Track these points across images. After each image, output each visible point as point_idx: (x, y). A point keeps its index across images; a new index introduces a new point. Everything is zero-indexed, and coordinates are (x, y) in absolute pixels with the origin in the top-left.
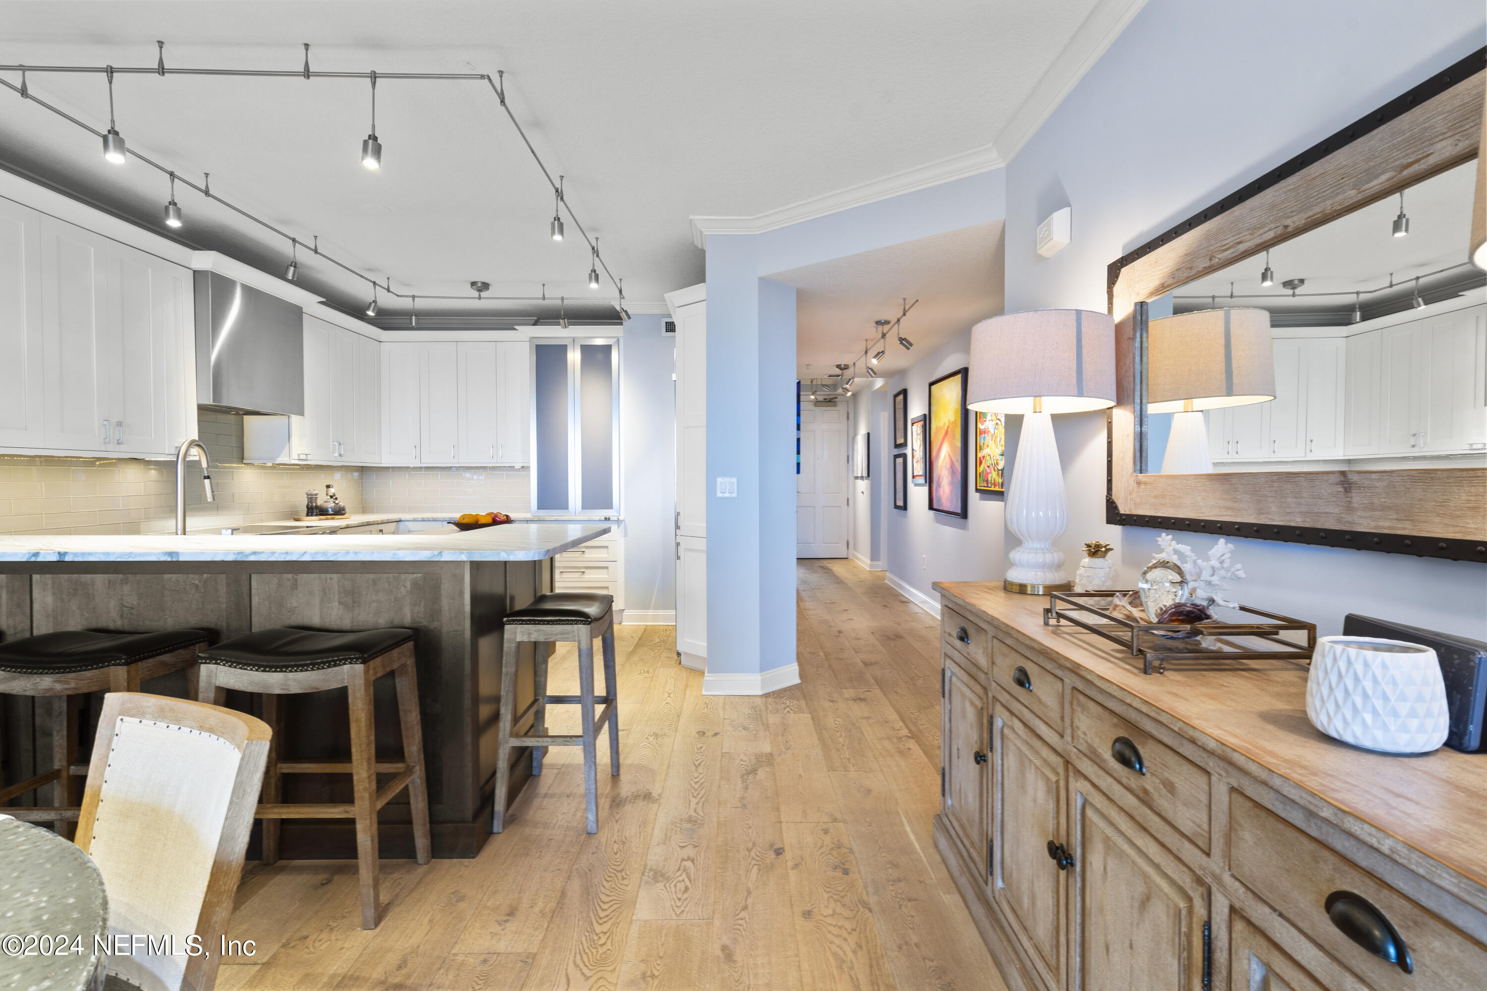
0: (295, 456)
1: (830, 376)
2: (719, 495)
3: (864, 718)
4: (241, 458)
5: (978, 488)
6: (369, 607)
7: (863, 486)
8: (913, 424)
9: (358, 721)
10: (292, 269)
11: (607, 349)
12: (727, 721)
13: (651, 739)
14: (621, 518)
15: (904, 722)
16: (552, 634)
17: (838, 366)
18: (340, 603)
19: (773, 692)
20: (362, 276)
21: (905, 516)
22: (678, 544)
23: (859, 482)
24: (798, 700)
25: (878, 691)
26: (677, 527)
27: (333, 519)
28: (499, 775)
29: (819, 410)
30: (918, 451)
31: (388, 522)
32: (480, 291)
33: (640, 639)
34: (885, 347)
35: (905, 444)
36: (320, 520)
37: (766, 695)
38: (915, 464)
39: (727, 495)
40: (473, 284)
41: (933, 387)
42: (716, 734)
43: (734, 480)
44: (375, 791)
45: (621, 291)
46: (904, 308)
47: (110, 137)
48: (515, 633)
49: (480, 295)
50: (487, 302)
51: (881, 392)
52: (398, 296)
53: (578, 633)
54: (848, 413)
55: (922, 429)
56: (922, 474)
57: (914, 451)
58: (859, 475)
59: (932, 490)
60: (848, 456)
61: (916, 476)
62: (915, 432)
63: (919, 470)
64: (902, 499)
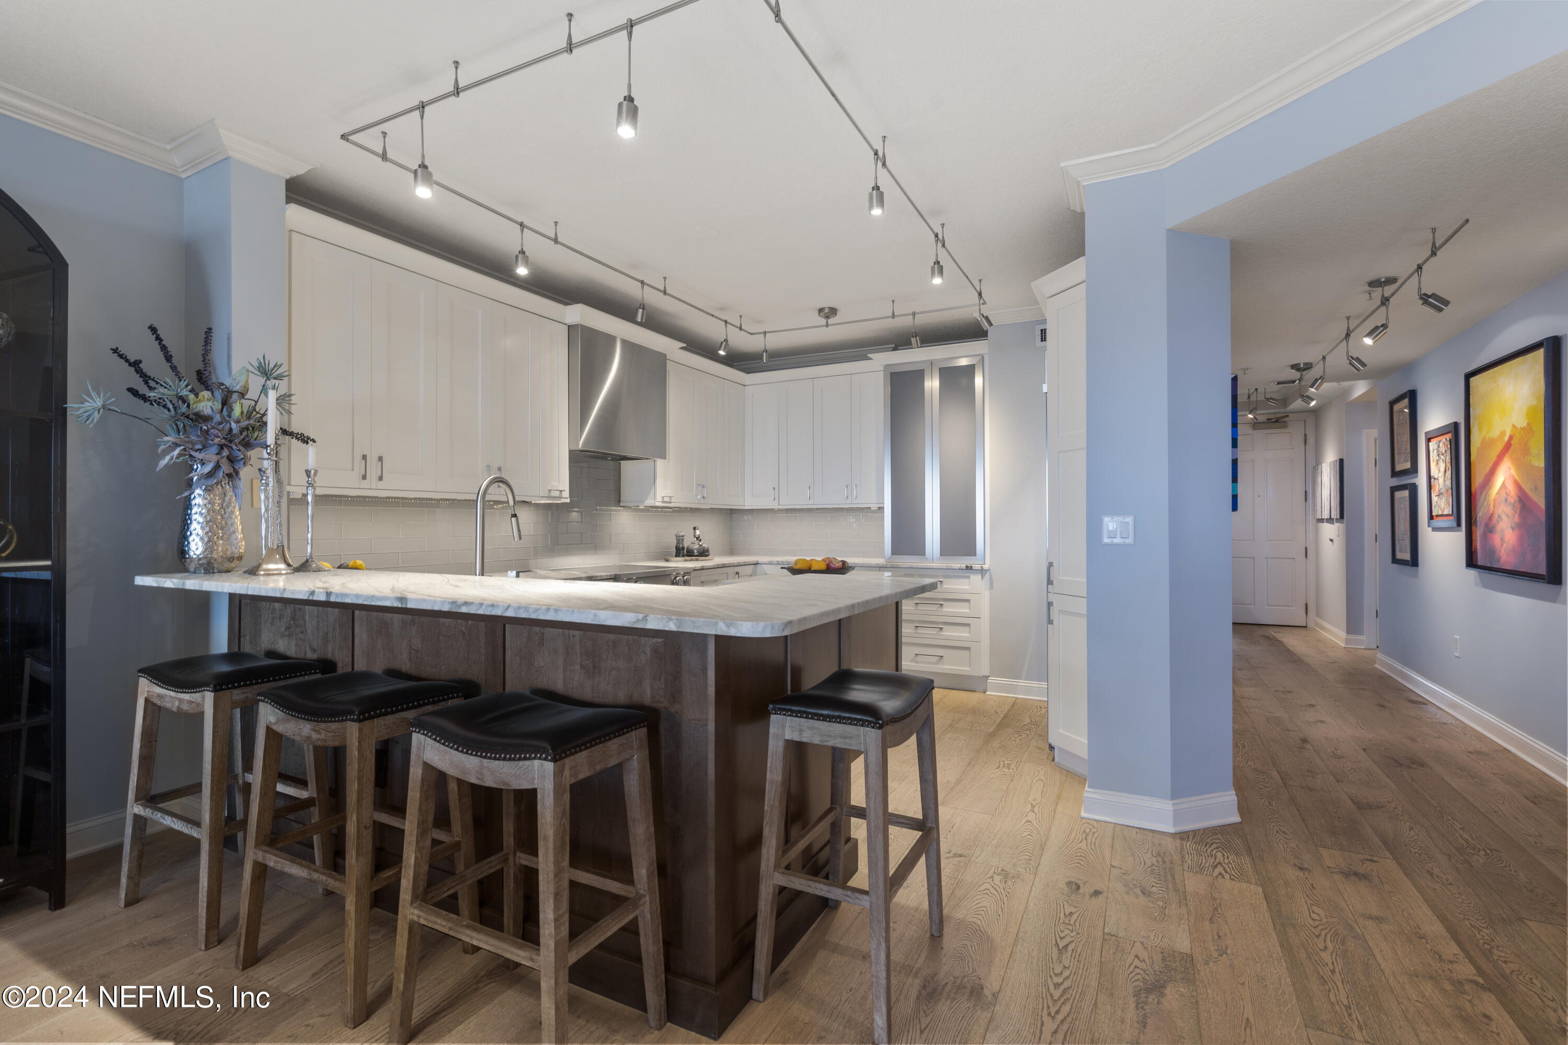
0: (659, 498)
1: (1279, 383)
2: (1106, 540)
3: (1370, 918)
4: (618, 501)
6: (610, 675)
7: (1331, 531)
8: (1429, 440)
9: (545, 838)
10: (640, 311)
11: (970, 371)
12: (1115, 872)
13: (997, 879)
14: (986, 567)
15: (1459, 943)
16: (830, 736)
17: (1295, 367)
18: (582, 667)
19: (1194, 831)
20: (712, 315)
21: (1416, 575)
22: (1050, 604)
23: (1326, 526)
24: (1237, 854)
25: (1390, 863)
26: (1050, 582)
27: (697, 560)
28: (760, 920)
29: (1260, 434)
30: (1441, 480)
31: (745, 564)
32: (827, 317)
33: (1005, 716)
34: (1387, 318)
35: (1414, 470)
36: (686, 561)
37: (1183, 836)
38: (1435, 499)
39: (1118, 540)
40: (821, 310)
41: (1472, 380)
42: (1097, 893)
43: (1129, 519)
44: (567, 938)
45: (980, 294)
46: (1434, 244)
47: (419, 171)
48: (783, 727)
49: (827, 322)
50: (834, 333)
51: (1365, 403)
52: (751, 334)
53: (865, 740)
54: (1305, 435)
55: (1449, 446)
56: (1451, 513)
57: (1432, 480)
58: (1326, 515)
59: (1473, 537)
60: (1306, 492)
61: (1437, 516)
62: (1433, 451)
63: (1443, 507)
64: (1408, 549)
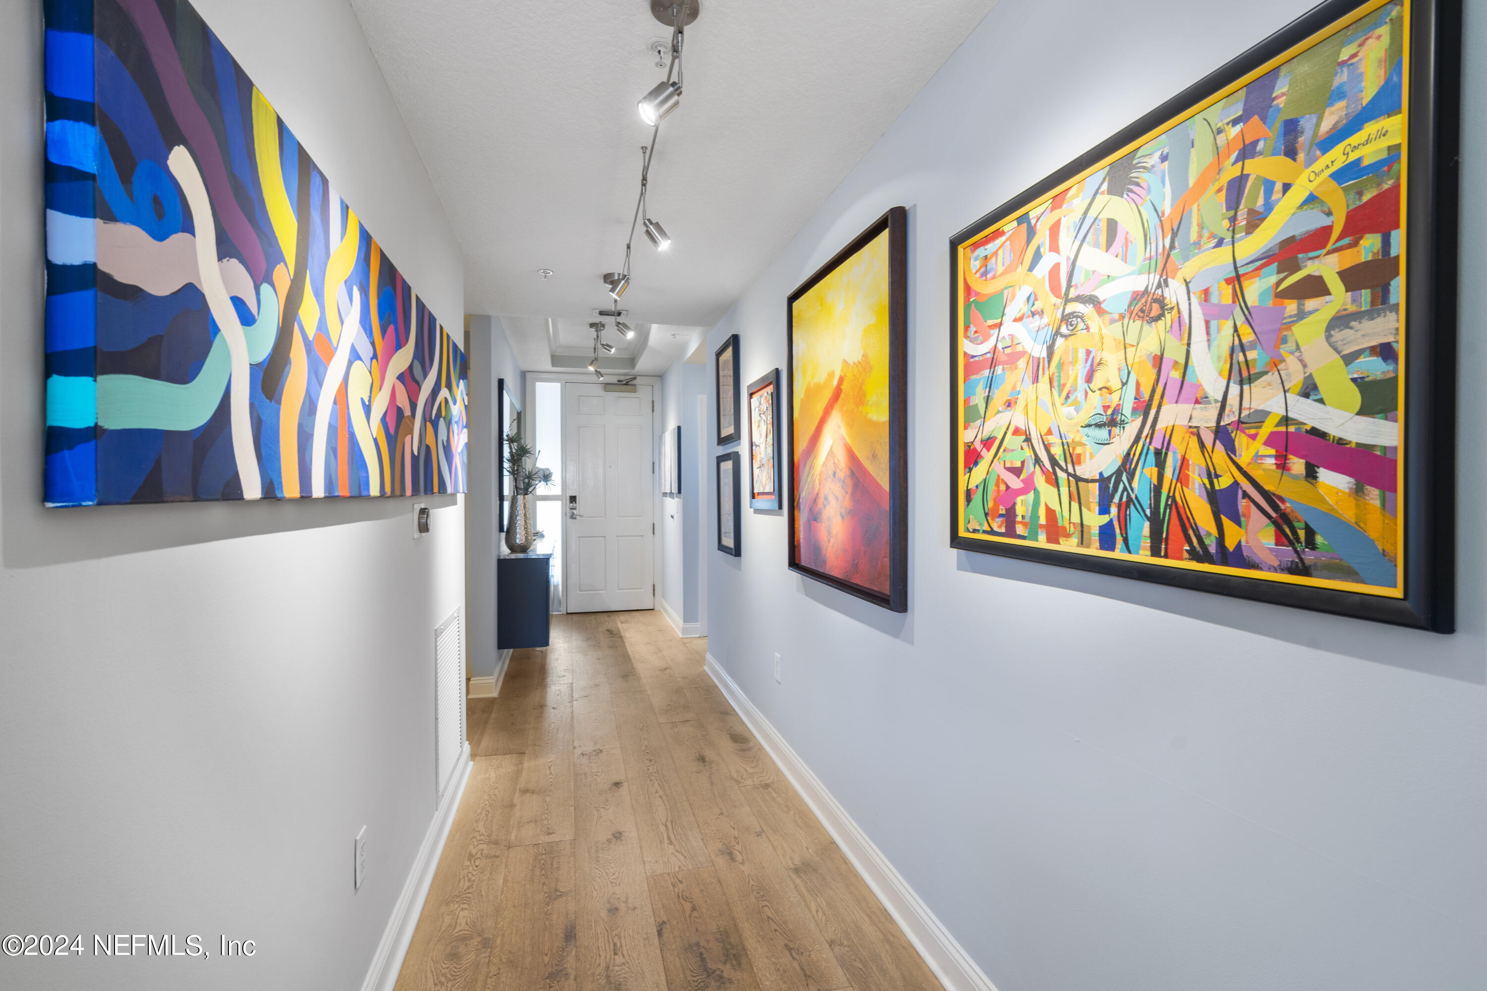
5: (962, 533)
7: (673, 505)
8: (751, 395)
21: (738, 567)
23: (668, 500)
29: (612, 396)
30: (762, 446)
35: (735, 437)
38: (757, 471)
41: (795, 305)
54: (653, 402)
55: (770, 402)
56: (772, 491)
57: (754, 447)
58: (668, 491)
59: (796, 526)
60: (653, 463)
61: (759, 494)
62: (755, 409)
63: (764, 483)
64: (732, 535)
